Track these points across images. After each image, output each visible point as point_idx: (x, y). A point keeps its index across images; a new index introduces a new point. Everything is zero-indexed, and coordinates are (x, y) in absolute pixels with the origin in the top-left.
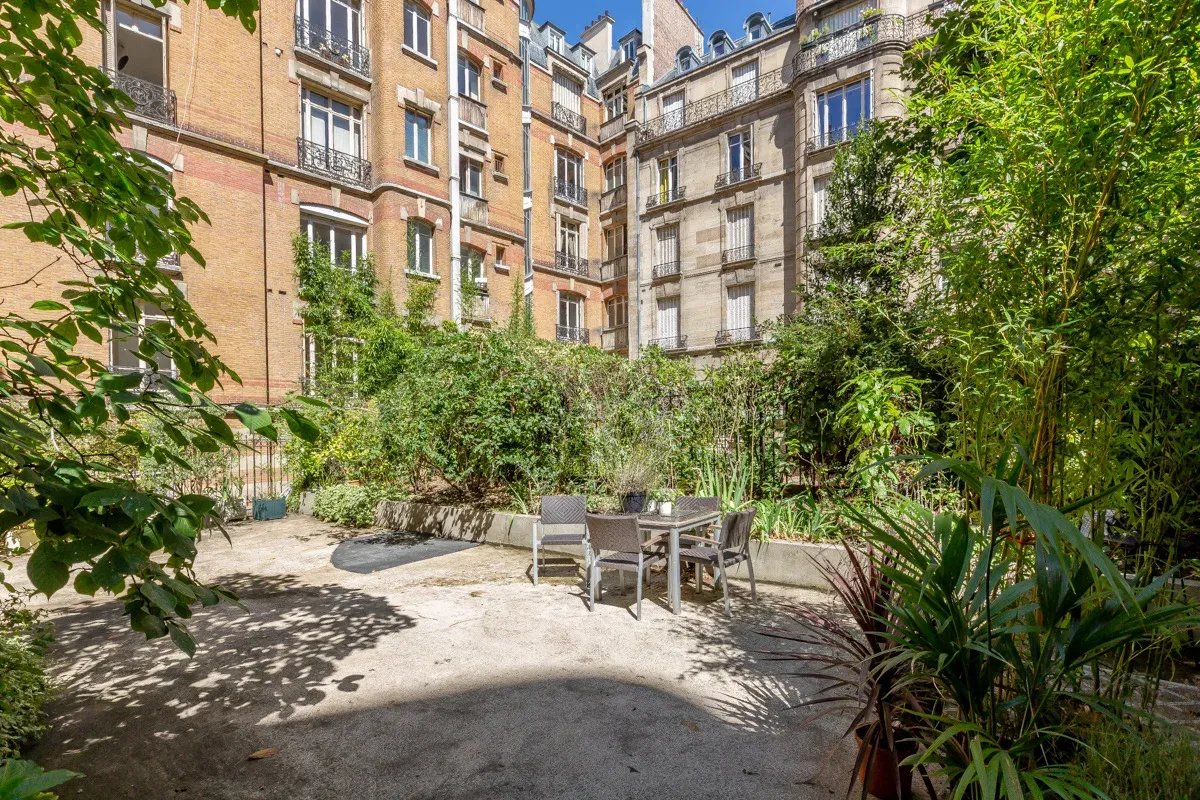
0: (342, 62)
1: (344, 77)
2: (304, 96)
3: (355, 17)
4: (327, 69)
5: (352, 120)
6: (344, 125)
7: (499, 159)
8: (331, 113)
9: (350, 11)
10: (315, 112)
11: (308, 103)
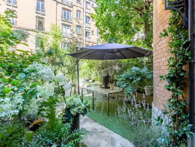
0: (68, 20)
1: (68, 22)
2: (62, 25)
3: (70, 14)
4: (66, 21)
5: (69, 28)
6: (68, 29)
7: (93, 32)
8: (66, 27)
9: (70, 13)
10: (64, 27)
11: (63, 26)
